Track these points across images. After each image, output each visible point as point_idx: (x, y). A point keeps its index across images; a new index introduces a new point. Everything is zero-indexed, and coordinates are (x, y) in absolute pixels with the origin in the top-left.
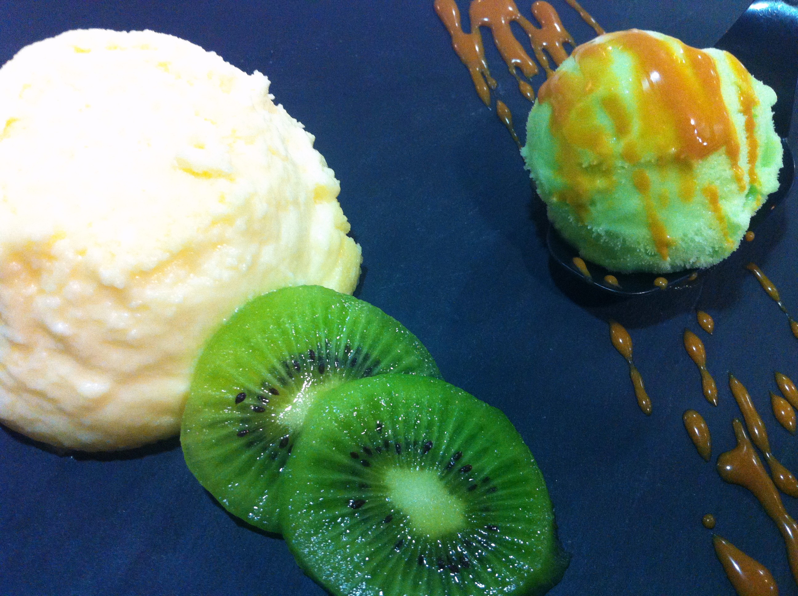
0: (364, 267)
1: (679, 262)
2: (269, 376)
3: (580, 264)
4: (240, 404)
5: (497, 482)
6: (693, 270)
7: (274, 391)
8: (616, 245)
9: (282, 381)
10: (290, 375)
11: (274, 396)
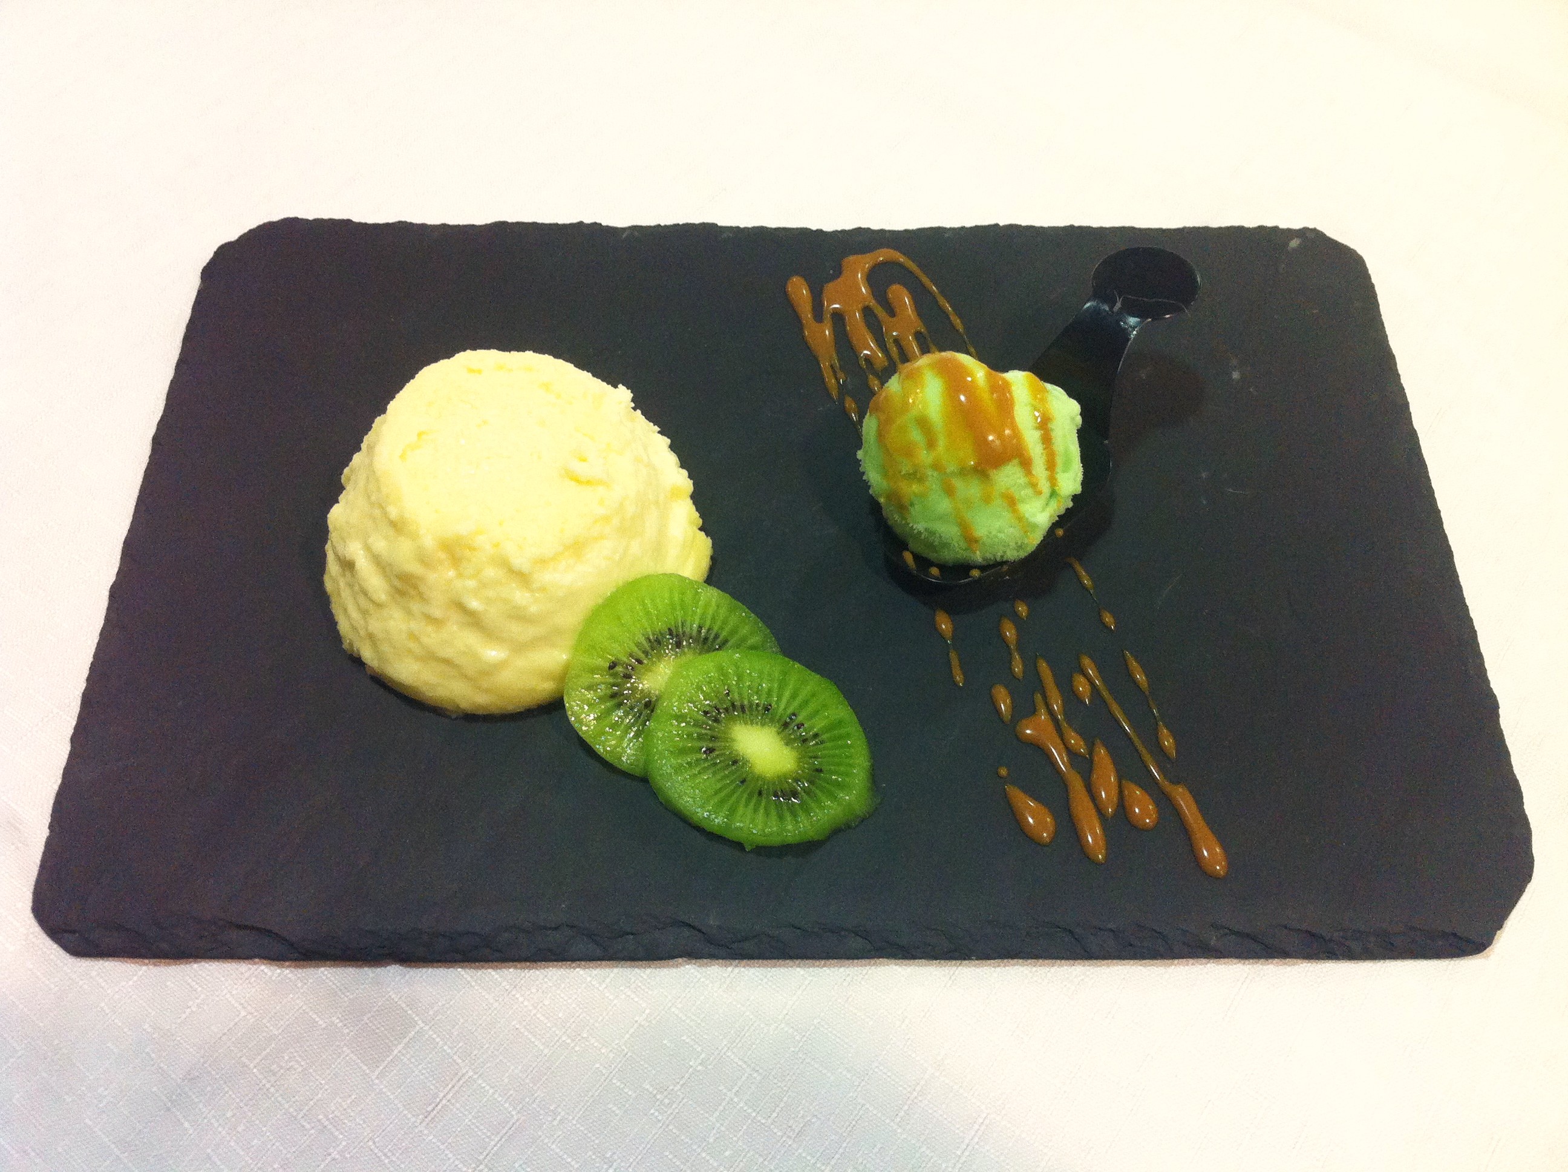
0: (713, 558)
1: (988, 555)
2: (636, 649)
3: (908, 557)
4: (611, 671)
5: (825, 737)
6: (1003, 563)
7: (640, 662)
8: (934, 541)
9: (646, 653)
10: (653, 649)
11: (639, 665)
